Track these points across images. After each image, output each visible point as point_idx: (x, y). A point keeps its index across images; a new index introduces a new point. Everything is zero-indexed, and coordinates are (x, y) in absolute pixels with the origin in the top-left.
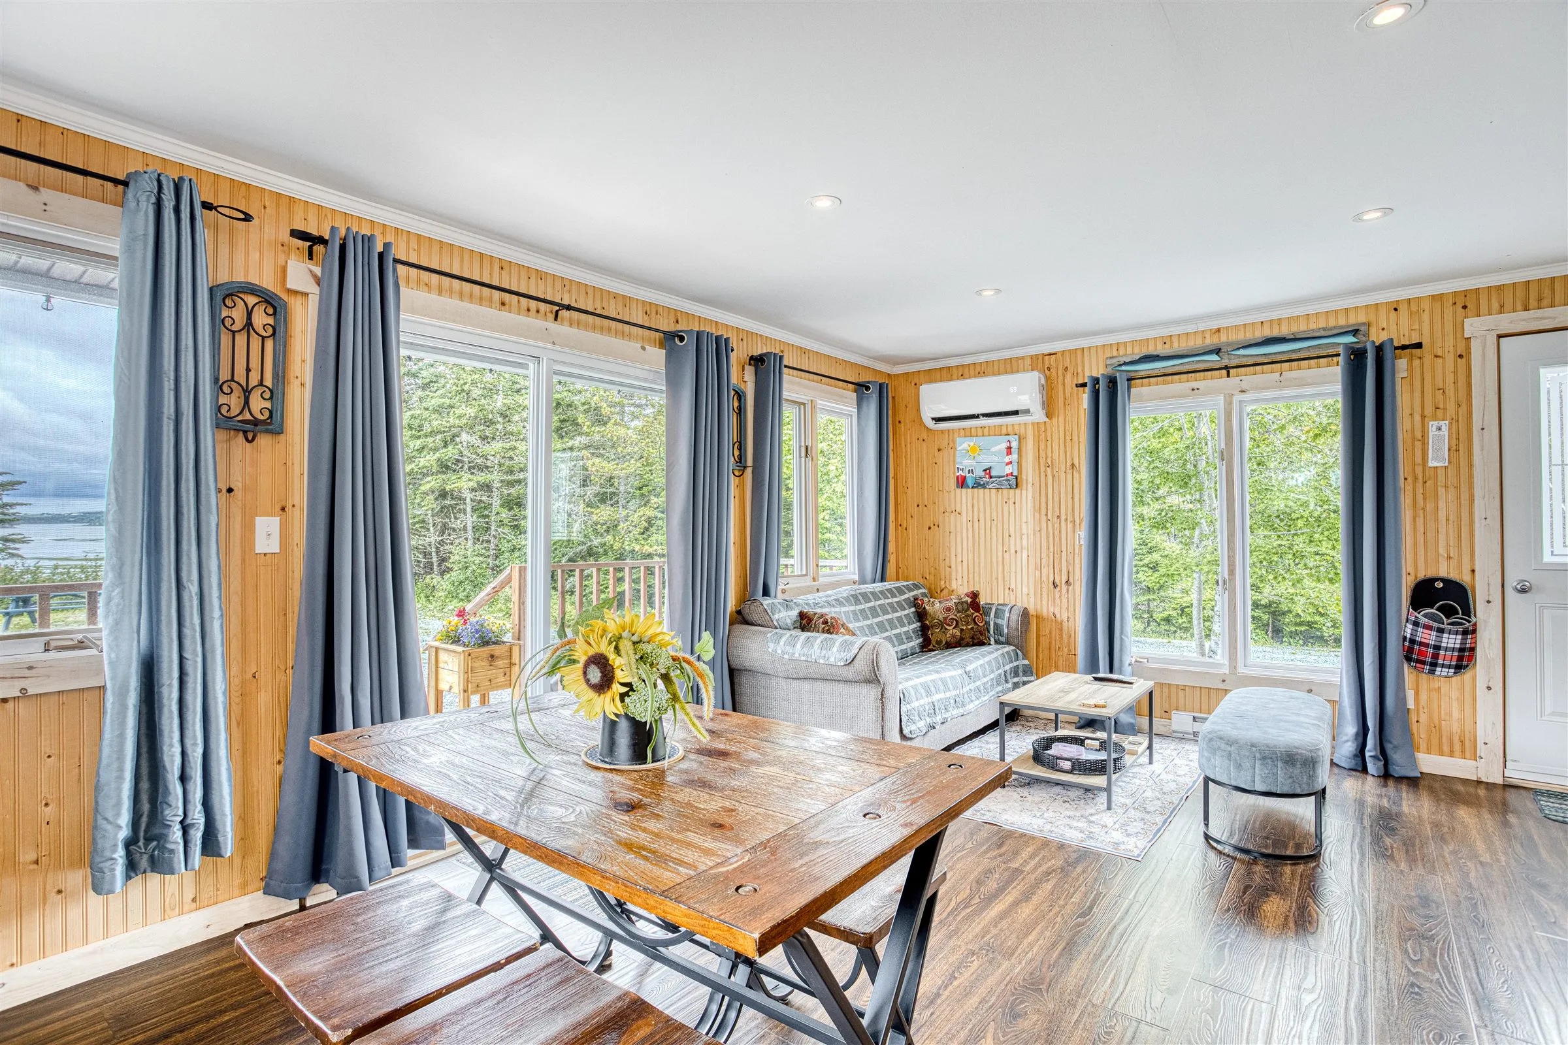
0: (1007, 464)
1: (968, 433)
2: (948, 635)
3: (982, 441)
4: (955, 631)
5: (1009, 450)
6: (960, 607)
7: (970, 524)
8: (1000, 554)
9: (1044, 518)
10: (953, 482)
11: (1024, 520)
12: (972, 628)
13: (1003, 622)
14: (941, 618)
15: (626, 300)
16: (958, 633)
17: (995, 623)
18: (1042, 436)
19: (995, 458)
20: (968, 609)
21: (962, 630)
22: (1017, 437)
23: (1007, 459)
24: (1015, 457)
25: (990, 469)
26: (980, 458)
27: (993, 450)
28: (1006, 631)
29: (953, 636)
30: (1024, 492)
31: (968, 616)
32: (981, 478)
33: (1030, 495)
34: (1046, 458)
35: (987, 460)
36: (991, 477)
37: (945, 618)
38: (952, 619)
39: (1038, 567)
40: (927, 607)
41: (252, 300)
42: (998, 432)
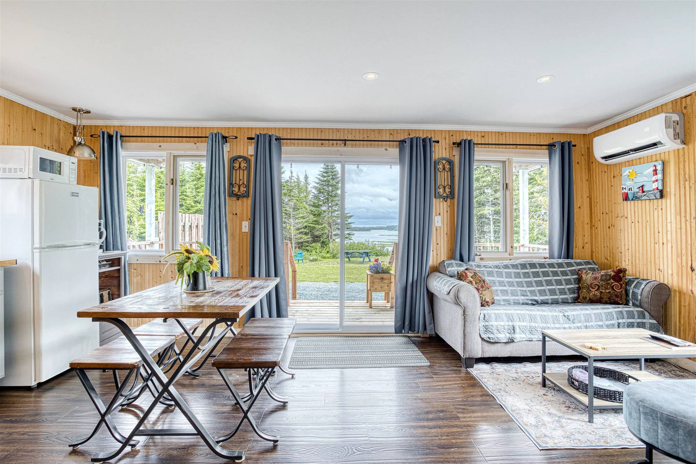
0: (654, 182)
1: (630, 163)
2: (591, 294)
3: (637, 168)
4: (596, 292)
5: (655, 172)
6: (604, 278)
7: (633, 224)
8: (653, 245)
9: (683, 219)
10: (620, 198)
11: (669, 220)
12: (609, 292)
13: (639, 292)
14: (589, 283)
15: (380, 131)
16: (598, 294)
17: (633, 291)
18: (681, 159)
19: (646, 179)
20: (610, 279)
21: (601, 292)
22: (660, 162)
23: (654, 178)
24: (659, 176)
25: (642, 186)
26: (636, 180)
27: (645, 173)
28: (639, 297)
29: (595, 295)
30: (668, 201)
31: (608, 284)
32: (637, 193)
33: (673, 204)
34: (685, 175)
35: (641, 180)
36: (643, 192)
37: (592, 284)
38: (596, 284)
39: (680, 255)
40: (583, 276)
41: (240, 160)
42: (649, 160)
